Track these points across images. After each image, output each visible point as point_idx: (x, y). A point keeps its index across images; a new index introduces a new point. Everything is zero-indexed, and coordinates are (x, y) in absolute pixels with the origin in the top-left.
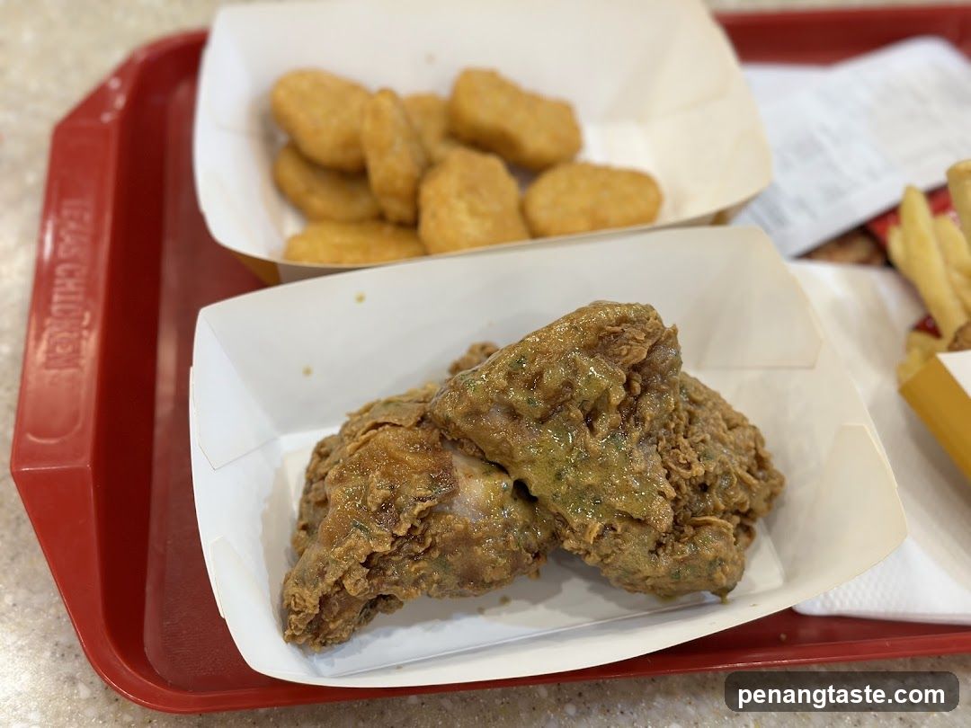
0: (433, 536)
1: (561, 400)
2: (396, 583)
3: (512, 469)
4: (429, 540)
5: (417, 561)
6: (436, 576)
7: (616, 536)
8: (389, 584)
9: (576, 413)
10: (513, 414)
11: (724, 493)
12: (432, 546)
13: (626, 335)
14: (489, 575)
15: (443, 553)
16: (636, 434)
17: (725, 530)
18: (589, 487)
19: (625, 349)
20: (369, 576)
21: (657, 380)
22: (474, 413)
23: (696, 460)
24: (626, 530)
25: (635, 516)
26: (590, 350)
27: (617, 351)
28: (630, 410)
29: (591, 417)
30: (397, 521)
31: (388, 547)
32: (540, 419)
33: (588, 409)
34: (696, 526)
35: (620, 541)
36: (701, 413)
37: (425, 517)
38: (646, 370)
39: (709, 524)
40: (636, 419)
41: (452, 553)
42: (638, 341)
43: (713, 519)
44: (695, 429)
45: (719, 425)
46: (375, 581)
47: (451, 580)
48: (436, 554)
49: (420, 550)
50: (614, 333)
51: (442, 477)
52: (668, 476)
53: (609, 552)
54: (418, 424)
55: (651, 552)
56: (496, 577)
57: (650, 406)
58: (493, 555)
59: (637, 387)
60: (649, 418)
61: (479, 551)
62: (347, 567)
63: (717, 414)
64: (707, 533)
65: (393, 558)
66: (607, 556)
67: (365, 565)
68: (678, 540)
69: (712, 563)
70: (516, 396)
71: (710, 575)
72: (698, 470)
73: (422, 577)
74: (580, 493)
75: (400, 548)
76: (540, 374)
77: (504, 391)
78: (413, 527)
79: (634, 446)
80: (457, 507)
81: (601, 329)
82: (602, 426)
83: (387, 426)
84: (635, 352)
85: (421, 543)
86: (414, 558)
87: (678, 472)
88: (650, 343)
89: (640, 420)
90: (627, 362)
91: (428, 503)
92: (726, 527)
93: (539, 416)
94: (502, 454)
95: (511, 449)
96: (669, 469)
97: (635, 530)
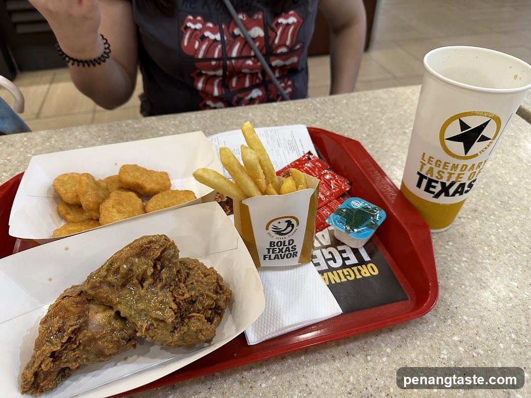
0: (79, 340)
1: (129, 276)
2: (67, 362)
3: (114, 307)
4: (78, 342)
5: (74, 352)
6: (84, 356)
7: (155, 328)
8: (64, 363)
9: (135, 281)
10: (111, 285)
11: (201, 302)
12: (80, 344)
13: (152, 247)
14: (107, 352)
15: (85, 346)
16: (160, 286)
17: (200, 318)
18: (142, 310)
19: (152, 253)
20: (53, 361)
21: (167, 263)
22: (94, 287)
23: (187, 292)
24: (158, 325)
25: (160, 319)
26: (138, 255)
27: (149, 254)
28: (156, 276)
29: (142, 281)
30: (63, 337)
31: (59, 348)
32: (122, 285)
33: (140, 278)
34: (189, 318)
35: (156, 330)
36: (192, 273)
37: (75, 332)
38: (162, 260)
39: (194, 316)
40: (160, 279)
41: (89, 346)
42: (157, 249)
43: (194, 314)
44: (188, 279)
45: (200, 276)
46: (57, 363)
47: (92, 357)
48: (81, 348)
49: (75, 346)
50: (147, 247)
51: (83, 315)
52: (174, 301)
53: (153, 335)
54: (79, 295)
55: (171, 332)
56: (110, 352)
57: (165, 274)
58: (106, 344)
59: (159, 267)
60: (164, 278)
61: (100, 343)
62: (42, 359)
63: (199, 272)
64: (193, 320)
65: (64, 352)
66: (153, 337)
67: (51, 357)
68: (182, 325)
69: (196, 332)
70: (111, 278)
71: (197, 337)
72: (187, 296)
73: (78, 357)
74: (140, 312)
75: (66, 347)
76: (119, 268)
77: (106, 277)
78: (70, 338)
79: (159, 291)
80: (90, 327)
81: (142, 246)
82: (146, 284)
83: (67, 297)
84: (155, 254)
85: (76, 344)
86: (74, 350)
87: (178, 298)
88: (162, 249)
89: (161, 280)
90: (153, 258)
91: (74, 327)
92: (200, 316)
93: (120, 285)
94: (109, 302)
95: (111, 299)
96: (174, 297)
97: (162, 324)
